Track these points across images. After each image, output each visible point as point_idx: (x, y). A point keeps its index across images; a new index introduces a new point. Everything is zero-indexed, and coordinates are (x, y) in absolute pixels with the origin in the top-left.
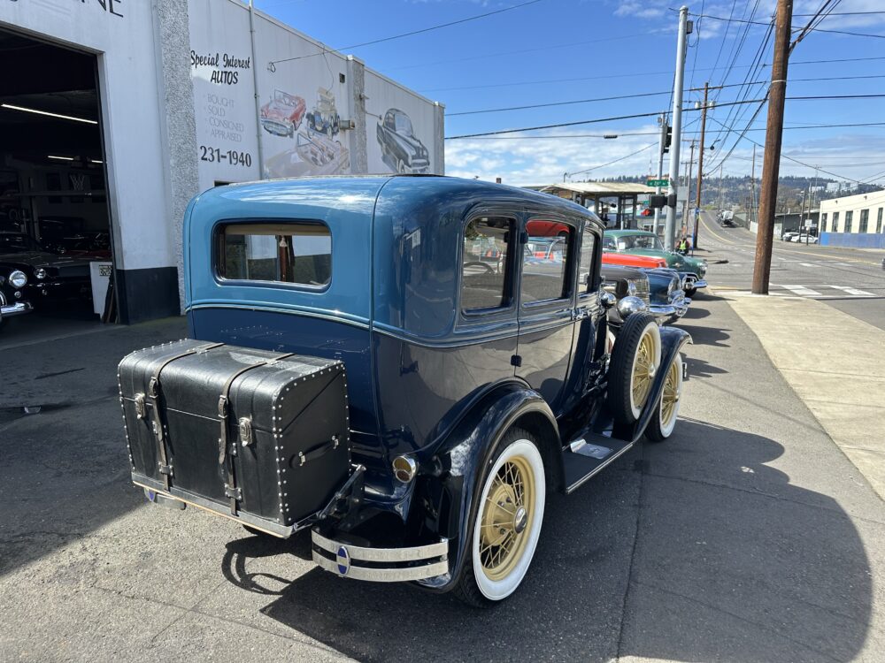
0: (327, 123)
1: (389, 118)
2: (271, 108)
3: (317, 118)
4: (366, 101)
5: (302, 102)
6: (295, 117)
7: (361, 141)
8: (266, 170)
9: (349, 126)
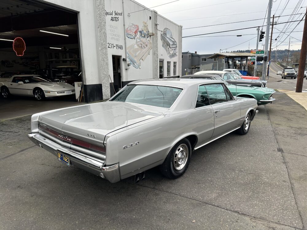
0: (145, 34)
1: (164, 31)
2: (128, 29)
3: (142, 32)
4: (158, 26)
5: (138, 27)
6: (136, 32)
7: (156, 39)
8: (127, 51)
9: (153, 35)
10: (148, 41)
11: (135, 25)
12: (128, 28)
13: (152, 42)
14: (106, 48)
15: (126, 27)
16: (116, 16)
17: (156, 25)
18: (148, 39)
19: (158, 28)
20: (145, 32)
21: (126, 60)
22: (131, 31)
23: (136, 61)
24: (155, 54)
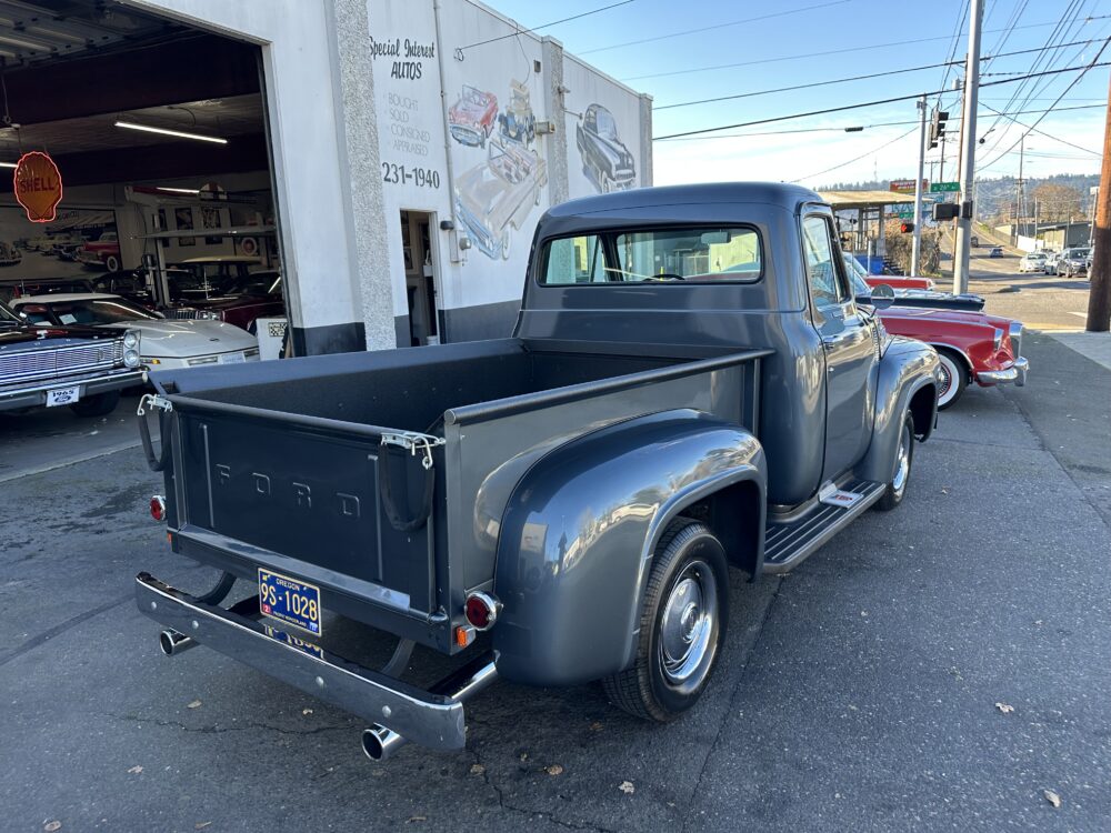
0: (521, 127)
1: (589, 117)
2: (459, 109)
3: (510, 120)
4: (566, 95)
5: (492, 99)
6: (486, 121)
7: (561, 148)
8: (457, 191)
9: (548, 130)
10: (533, 156)
11: (480, 94)
12: (456, 107)
13: (545, 158)
14: (377, 185)
15: (451, 100)
16: (412, 59)
17: (560, 92)
18: (532, 146)
19: (566, 105)
20: (521, 121)
21: (452, 228)
22: (469, 117)
23: (491, 232)
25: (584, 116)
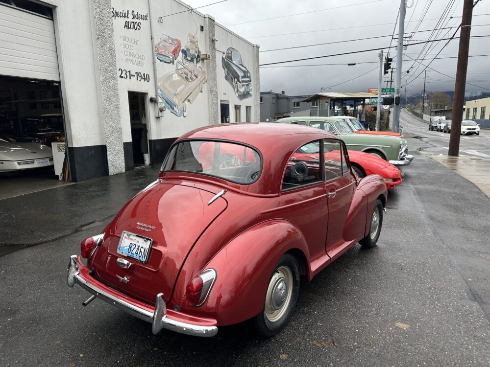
0: (193, 56)
1: (228, 53)
3: (188, 52)
4: (216, 42)
5: (179, 42)
7: (213, 66)
8: (159, 84)
9: (207, 57)
10: (199, 69)
11: (172, 40)
12: (159, 44)
13: (206, 70)
14: (114, 78)
15: (156, 41)
16: (135, 20)
17: (213, 41)
18: (199, 65)
19: (216, 47)
20: (193, 53)
21: (156, 101)
22: (165, 49)
23: (177, 103)
24: (213, 91)
25: (225, 52)
